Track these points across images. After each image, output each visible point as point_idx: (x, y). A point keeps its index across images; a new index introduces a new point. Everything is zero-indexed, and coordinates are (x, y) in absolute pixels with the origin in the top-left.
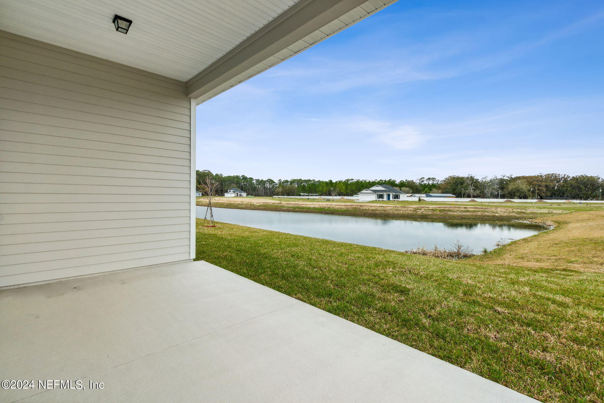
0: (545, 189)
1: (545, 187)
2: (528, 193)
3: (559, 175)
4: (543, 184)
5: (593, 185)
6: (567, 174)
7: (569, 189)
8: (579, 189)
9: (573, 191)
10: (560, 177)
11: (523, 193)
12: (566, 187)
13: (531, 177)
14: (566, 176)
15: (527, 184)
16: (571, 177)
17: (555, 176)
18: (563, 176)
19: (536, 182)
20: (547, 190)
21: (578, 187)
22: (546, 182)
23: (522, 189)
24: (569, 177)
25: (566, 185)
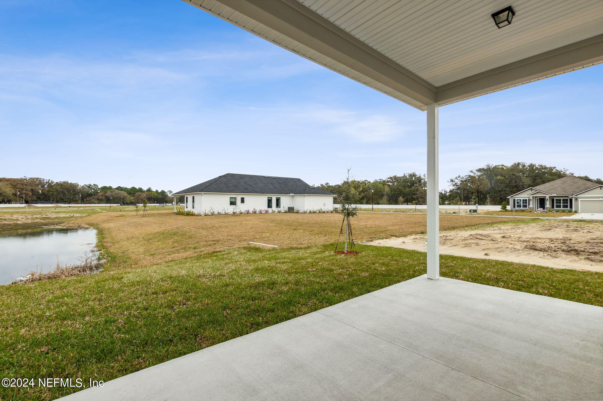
0: (30, 194)
1: (31, 191)
2: (12, 197)
3: (44, 179)
4: (29, 188)
5: (74, 191)
6: (51, 180)
7: (54, 194)
8: (63, 193)
9: (58, 196)
10: (45, 182)
11: (6, 197)
12: (52, 191)
13: (15, 180)
14: (50, 181)
15: (10, 187)
16: (55, 182)
17: (40, 181)
18: (47, 181)
19: (19, 186)
20: (33, 194)
21: (63, 192)
22: (32, 186)
23: (5, 192)
24: (54, 182)
25: (51, 190)
